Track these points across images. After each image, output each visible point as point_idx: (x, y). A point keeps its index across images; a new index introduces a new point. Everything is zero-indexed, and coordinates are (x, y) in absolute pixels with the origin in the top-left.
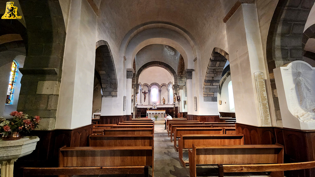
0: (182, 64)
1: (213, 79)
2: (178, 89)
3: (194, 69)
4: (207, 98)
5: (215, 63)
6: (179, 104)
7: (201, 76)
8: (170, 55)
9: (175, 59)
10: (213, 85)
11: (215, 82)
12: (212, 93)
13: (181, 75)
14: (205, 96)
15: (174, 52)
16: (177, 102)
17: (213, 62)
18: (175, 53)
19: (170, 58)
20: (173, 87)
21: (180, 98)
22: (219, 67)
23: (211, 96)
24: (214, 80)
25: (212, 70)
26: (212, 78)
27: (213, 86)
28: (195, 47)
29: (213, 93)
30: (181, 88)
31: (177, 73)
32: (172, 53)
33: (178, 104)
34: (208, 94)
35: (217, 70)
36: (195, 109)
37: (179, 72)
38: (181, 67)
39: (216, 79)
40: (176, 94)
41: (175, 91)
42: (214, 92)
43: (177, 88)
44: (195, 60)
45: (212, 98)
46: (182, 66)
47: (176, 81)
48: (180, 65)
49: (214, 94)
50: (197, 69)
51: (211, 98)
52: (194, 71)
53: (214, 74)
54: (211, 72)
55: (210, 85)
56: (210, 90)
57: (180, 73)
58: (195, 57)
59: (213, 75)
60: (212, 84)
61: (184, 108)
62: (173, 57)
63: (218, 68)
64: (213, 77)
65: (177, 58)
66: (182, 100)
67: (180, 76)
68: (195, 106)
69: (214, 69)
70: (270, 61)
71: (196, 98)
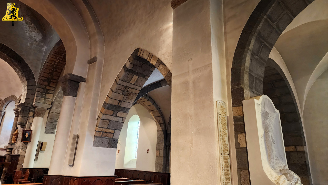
0: (55, 64)
1: (120, 104)
2: (31, 114)
3: (86, 78)
4: (101, 139)
5: (130, 76)
6: (24, 149)
7: (98, 95)
8: (31, 37)
9: (41, 51)
10: (117, 115)
11: (121, 110)
12: (111, 131)
13: (45, 85)
14: (98, 134)
15: (41, 34)
16: (19, 143)
17: (129, 73)
18: (42, 38)
19: (29, 45)
20: (20, 109)
21: (30, 135)
22: (134, 84)
23: (108, 136)
24: (120, 107)
25: (123, 88)
26: (118, 101)
27: (116, 118)
28: (97, 37)
29: (113, 132)
30: (40, 114)
31: (37, 80)
32: (37, 36)
33: (21, 147)
34: (103, 132)
35: (130, 90)
36: (70, 162)
37: (43, 78)
38: (52, 70)
39: (124, 105)
40: (23, 125)
41: (22, 117)
42: (114, 130)
43: (30, 111)
44: (92, 61)
45: (109, 141)
46: (54, 68)
47: (31, 97)
48: (49, 64)
49: (114, 134)
50: (93, 80)
51: (106, 141)
52: (85, 82)
53: (124, 95)
54: (119, 91)
55: (112, 115)
56: (109, 124)
57: (44, 81)
58: (92, 57)
59: (120, 97)
60: (115, 113)
61: (36, 158)
62: (37, 45)
63: (133, 86)
64: (120, 101)
65: (45, 48)
66: (36, 140)
67: (43, 87)
68: (71, 156)
69: (126, 87)
70: (236, 87)
71: (76, 138)
